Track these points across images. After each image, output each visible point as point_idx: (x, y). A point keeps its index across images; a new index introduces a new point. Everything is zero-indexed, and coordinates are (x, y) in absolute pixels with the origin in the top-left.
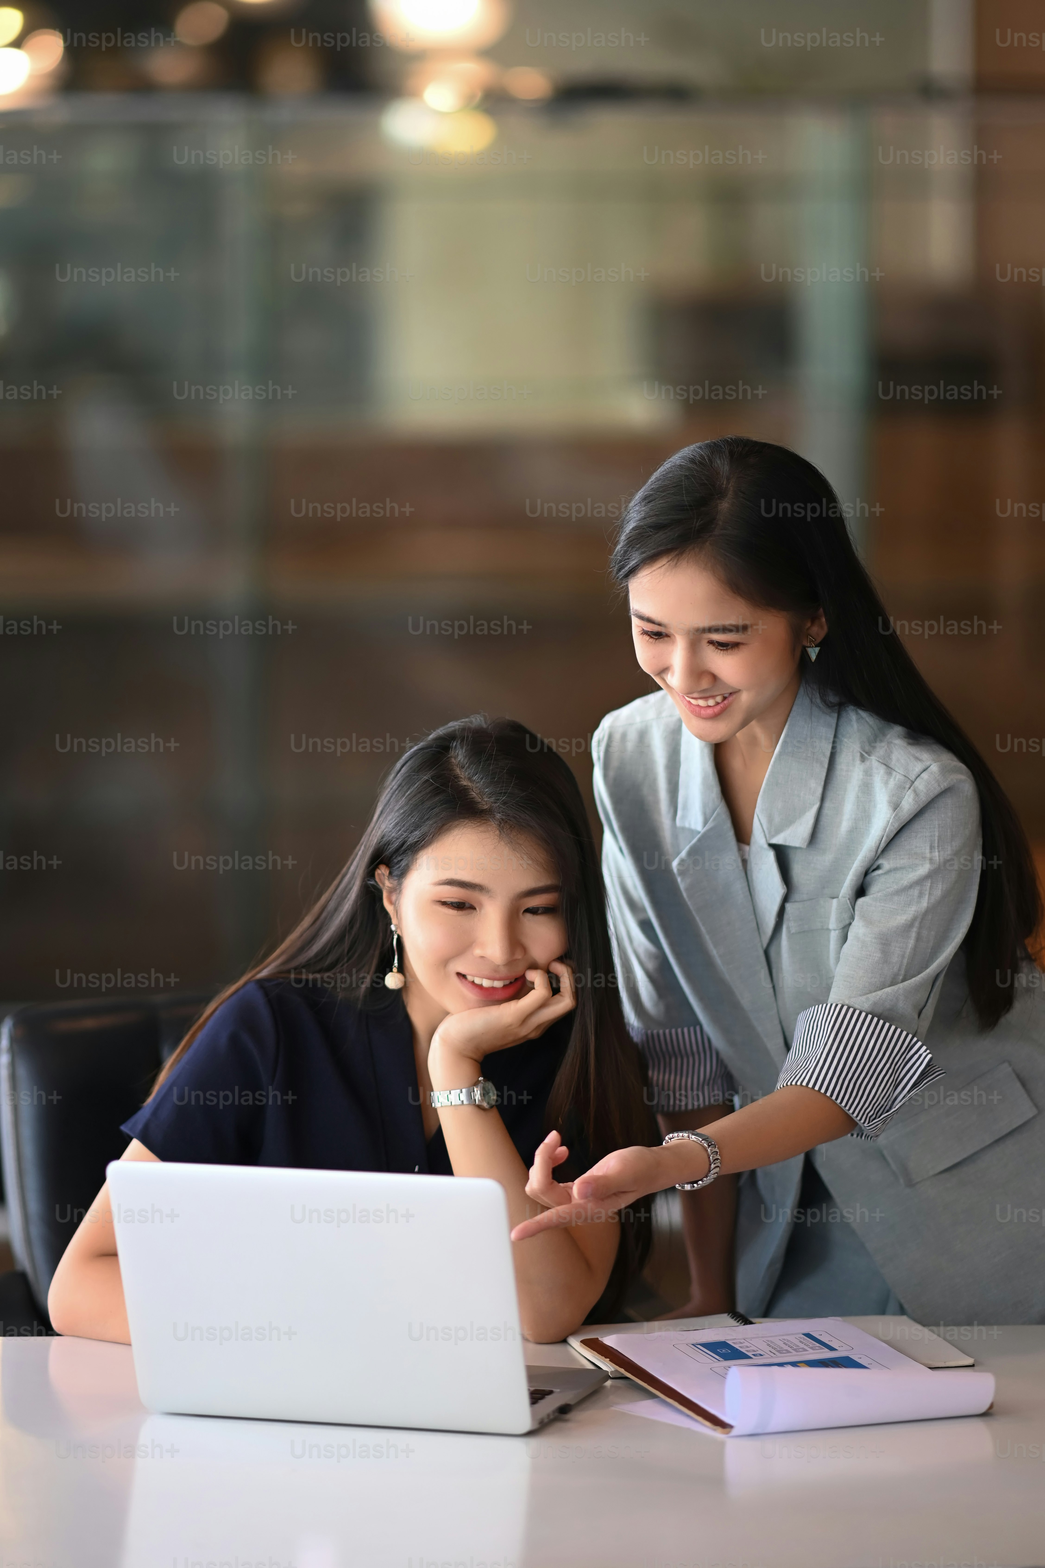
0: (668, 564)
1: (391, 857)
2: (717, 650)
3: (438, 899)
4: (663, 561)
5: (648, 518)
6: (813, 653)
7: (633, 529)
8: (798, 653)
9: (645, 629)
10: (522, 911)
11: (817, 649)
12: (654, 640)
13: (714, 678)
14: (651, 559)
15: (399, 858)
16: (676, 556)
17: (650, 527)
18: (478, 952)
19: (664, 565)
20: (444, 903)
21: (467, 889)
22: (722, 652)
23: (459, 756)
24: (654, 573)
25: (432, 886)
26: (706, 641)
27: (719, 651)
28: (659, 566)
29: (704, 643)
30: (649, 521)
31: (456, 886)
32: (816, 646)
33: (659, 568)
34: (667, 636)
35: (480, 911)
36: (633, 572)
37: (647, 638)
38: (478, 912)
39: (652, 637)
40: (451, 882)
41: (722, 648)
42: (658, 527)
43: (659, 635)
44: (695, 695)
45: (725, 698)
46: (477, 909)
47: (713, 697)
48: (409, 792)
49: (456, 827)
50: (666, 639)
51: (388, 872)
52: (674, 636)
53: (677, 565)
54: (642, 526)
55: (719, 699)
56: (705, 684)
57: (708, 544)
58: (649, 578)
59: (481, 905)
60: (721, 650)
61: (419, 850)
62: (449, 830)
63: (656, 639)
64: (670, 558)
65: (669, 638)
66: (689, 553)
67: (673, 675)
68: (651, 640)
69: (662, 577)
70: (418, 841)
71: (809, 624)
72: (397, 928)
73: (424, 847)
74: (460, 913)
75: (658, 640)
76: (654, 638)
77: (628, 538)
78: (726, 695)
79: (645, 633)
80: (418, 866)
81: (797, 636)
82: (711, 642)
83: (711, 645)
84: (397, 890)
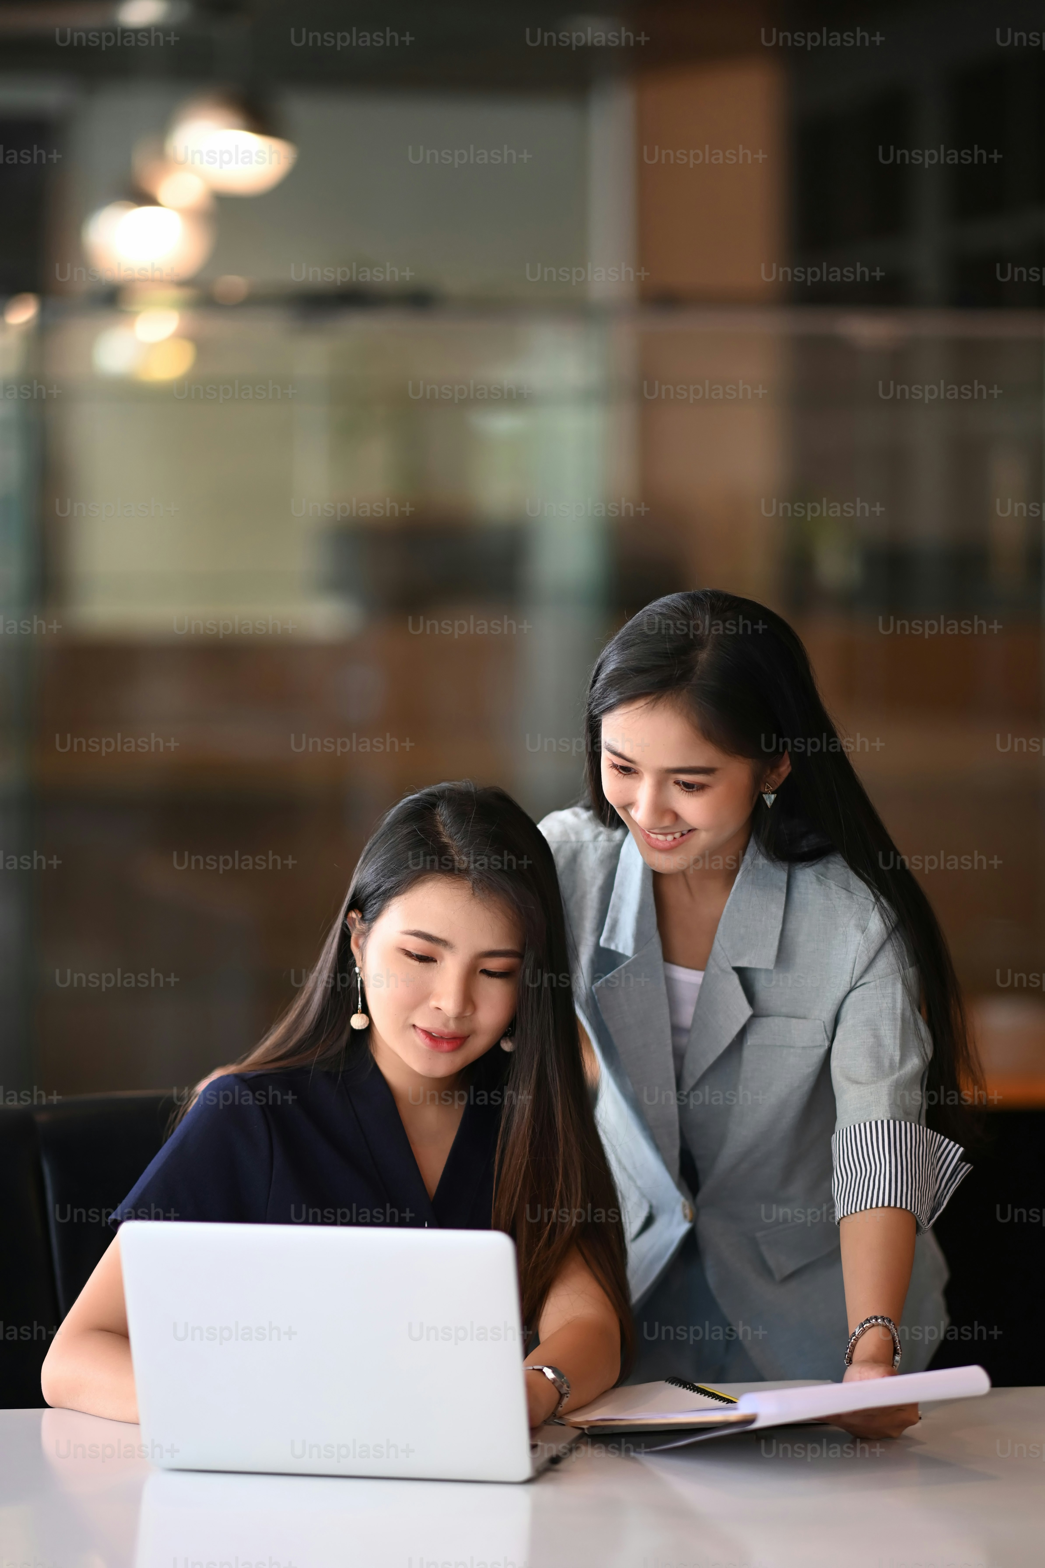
0: (646, 706)
1: (366, 900)
2: (683, 791)
3: (403, 947)
4: (641, 703)
5: (630, 661)
6: (770, 799)
7: (614, 670)
8: (755, 798)
9: (616, 763)
10: (479, 970)
11: (773, 797)
12: (623, 776)
13: (676, 817)
14: (628, 699)
15: (374, 902)
16: (653, 700)
17: (631, 670)
18: (433, 1003)
19: (642, 707)
20: (409, 954)
21: (432, 942)
22: (687, 793)
23: (443, 814)
24: (631, 713)
25: (399, 934)
26: (673, 781)
27: (685, 792)
28: (637, 707)
29: (671, 782)
30: (632, 663)
31: (422, 939)
32: (773, 793)
33: (637, 709)
34: (636, 772)
35: (441, 962)
36: (610, 709)
37: (616, 772)
38: (439, 964)
39: (620, 772)
40: (418, 934)
41: (687, 790)
42: (639, 671)
43: (627, 770)
44: (655, 831)
45: (682, 835)
46: (438, 962)
47: (673, 833)
48: (391, 841)
49: (431, 880)
50: (634, 775)
51: (360, 916)
52: (642, 773)
53: (655, 707)
54: (623, 668)
55: (677, 835)
56: (667, 821)
57: (685, 691)
58: (625, 716)
59: (442, 958)
60: (686, 791)
61: (394, 896)
62: (423, 882)
63: (625, 774)
64: (648, 701)
65: (637, 775)
66: (667, 699)
67: (636, 811)
68: (620, 775)
69: (638, 717)
70: (393, 887)
71: (769, 772)
72: (360, 971)
73: (397, 894)
74: (422, 964)
75: (626, 776)
76: (622, 774)
77: (609, 677)
78: (685, 832)
79: (615, 766)
80: (389, 912)
81: (757, 783)
82: (677, 783)
83: (677, 786)
84: (365, 934)
